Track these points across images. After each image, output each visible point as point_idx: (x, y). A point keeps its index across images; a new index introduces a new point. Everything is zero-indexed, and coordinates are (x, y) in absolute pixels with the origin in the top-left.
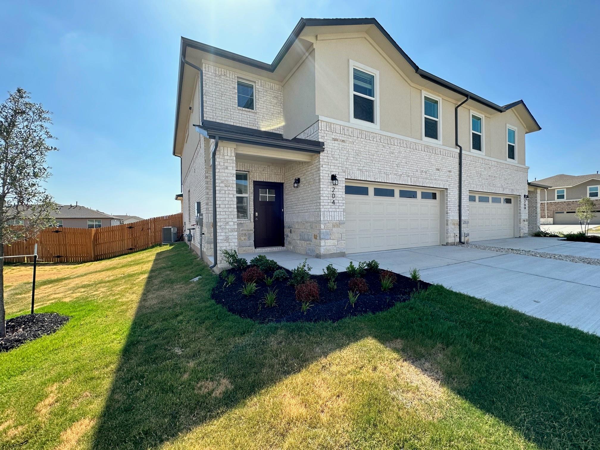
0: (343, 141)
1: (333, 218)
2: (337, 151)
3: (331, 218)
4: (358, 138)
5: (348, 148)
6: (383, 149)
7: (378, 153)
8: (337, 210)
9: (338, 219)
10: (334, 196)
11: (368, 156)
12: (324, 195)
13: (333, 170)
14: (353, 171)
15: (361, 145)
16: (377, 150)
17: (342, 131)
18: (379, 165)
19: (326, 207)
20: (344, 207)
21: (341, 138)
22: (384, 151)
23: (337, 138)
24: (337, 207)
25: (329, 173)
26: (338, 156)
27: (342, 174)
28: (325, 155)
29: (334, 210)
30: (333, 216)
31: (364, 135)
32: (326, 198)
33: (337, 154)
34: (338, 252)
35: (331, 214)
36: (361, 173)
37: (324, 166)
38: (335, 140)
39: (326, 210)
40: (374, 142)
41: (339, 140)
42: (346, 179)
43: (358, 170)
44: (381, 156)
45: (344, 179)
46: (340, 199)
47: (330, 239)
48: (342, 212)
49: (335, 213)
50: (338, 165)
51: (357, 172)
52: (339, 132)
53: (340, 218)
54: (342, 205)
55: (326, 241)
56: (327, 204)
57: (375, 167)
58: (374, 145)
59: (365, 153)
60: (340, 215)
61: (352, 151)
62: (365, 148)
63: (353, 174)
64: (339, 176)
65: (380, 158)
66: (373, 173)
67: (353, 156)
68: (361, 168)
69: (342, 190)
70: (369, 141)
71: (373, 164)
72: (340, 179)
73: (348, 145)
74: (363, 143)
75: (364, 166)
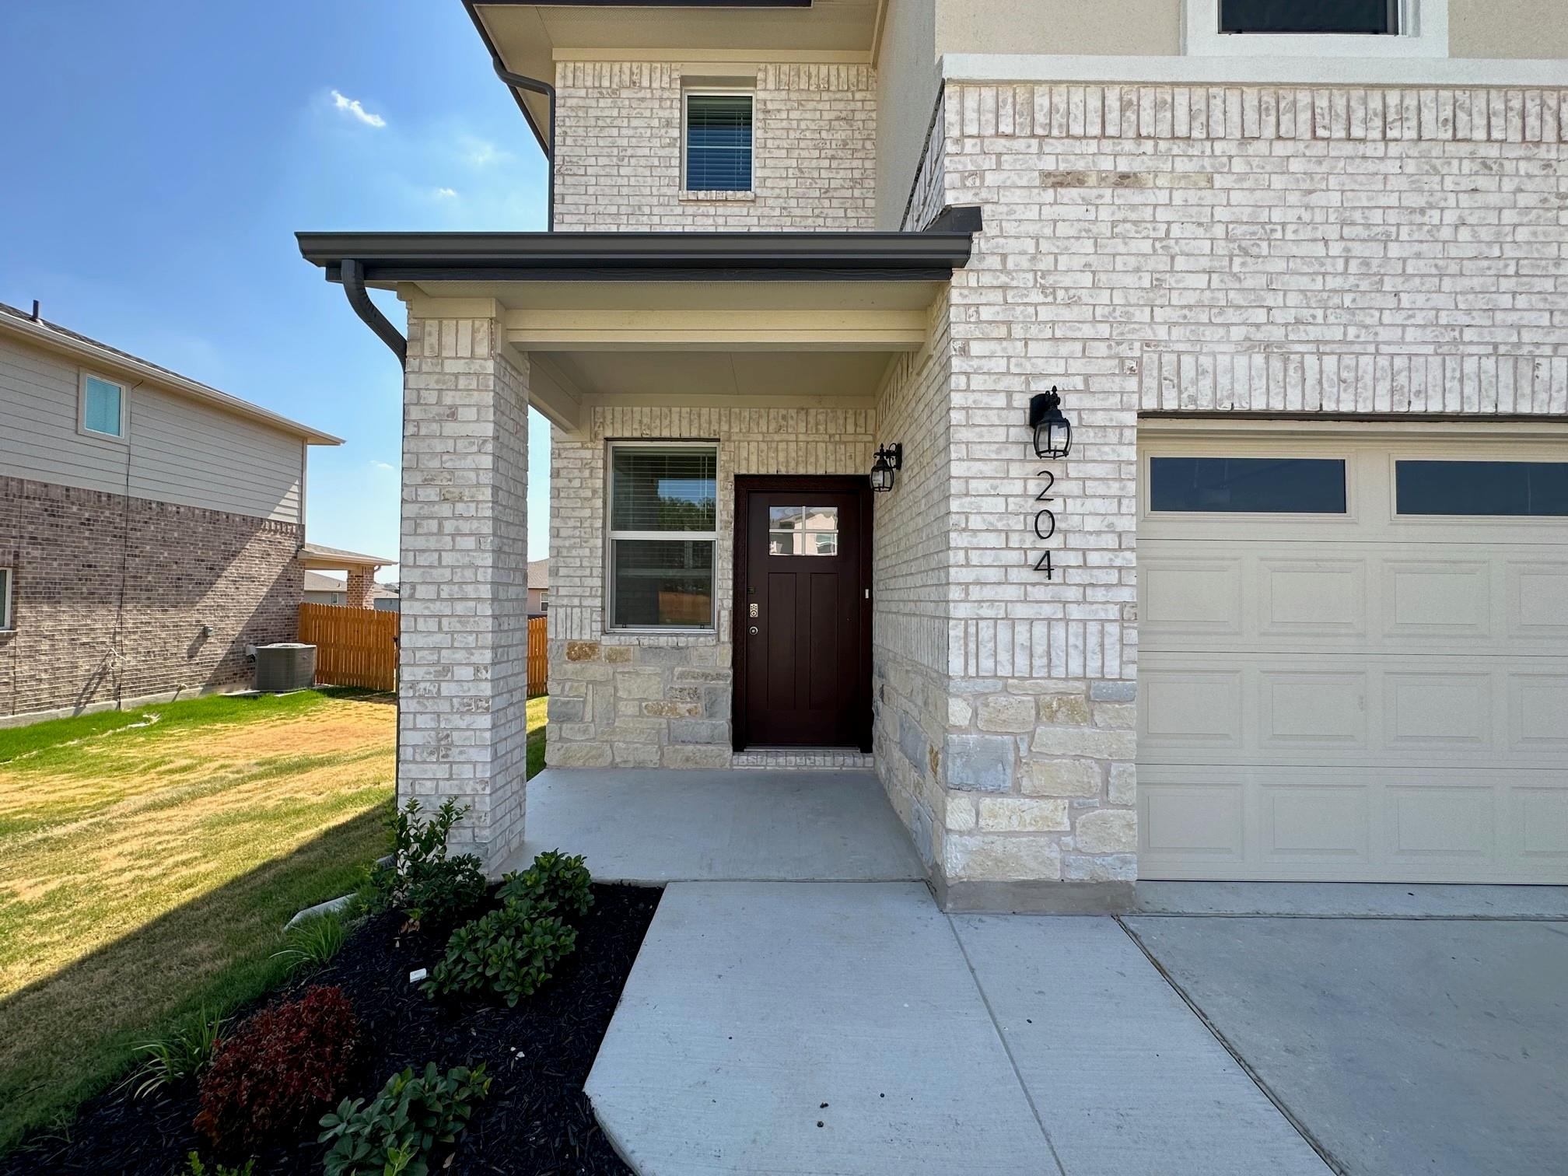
0: (1124, 180)
1: (1040, 662)
2: (1075, 246)
3: (1022, 661)
4: (1245, 140)
5: (1162, 215)
6: (1481, 182)
7: (1434, 216)
8: (1075, 612)
9: (1075, 668)
10: (1044, 524)
11: (1336, 249)
12: (975, 522)
13: (1041, 365)
14: (1206, 361)
15: (1278, 182)
16: (1419, 201)
17: (1113, 116)
18: (1439, 300)
19: (988, 593)
20: (1126, 595)
21: (1106, 164)
22: (1494, 199)
23: (1080, 165)
24: (1072, 594)
25: (1017, 384)
26: (1087, 279)
27: (1116, 384)
28: (987, 279)
29: (1047, 610)
30: (1040, 649)
31: (1304, 117)
32: (993, 540)
33: (1078, 262)
34: (1074, 876)
35: (1022, 636)
36: (1276, 364)
37: (976, 348)
38: (1060, 181)
39: (986, 612)
40: (1394, 149)
41: (1092, 180)
42: (1143, 415)
43: (1249, 346)
44: (1464, 234)
45: (1131, 418)
46: (1092, 542)
47: (1017, 790)
48: (1113, 629)
49: (1059, 631)
50: (1087, 331)
51: (1241, 362)
52: (1095, 130)
53: (1094, 664)
54: (1113, 577)
55: (986, 802)
56: (993, 575)
57: (1399, 318)
58: (1392, 167)
59: (1306, 233)
60: (1093, 641)
61: (1200, 232)
62: (1315, 199)
63: (1206, 383)
64: (1087, 402)
65: (1453, 252)
66: (1383, 362)
67: (1205, 263)
68: (1278, 334)
69: (1114, 488)
70: (1349, 149)
71: (1379, 301)
72: (1099, 419)
73: (1163, 197)
74: (1295, 166)
75: (1298, 322)
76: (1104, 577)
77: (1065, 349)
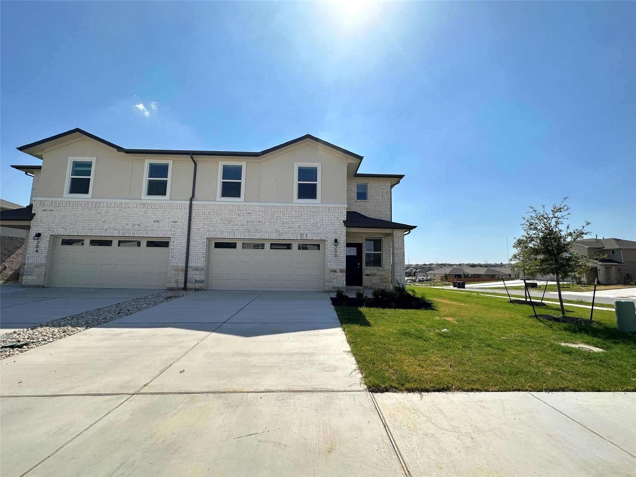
0: (51, 210)
1: (35, 261)
2: (45, 217)
3: (33, 261)
4: (64, 207)
6: (89, 211)
7: (84, 215)
8: (40, 256)
9: (39, 262)
10: (37, 247)
11: (73, 218)
12: (30, 246)
13: (40, 230)
14: (57, 230)
16: (82, 213)
17: (50, 204)
18: (83, 223)
19: (31, 254)
20: (46, 254)
21: (49, 209)
22: (90, 213)
23: (47, 209)
24: (40, 254)
26: (46, 221)
27: (48, 232)
28: (35, 221)
29: (37, 256)
30: (35, 260)
32: (33, 248)
33: (45, 219)
34: (36, 284)
35: (34, 259)
36: (65, 230)
37: (33, 228)
38: (44, 211)
39: (30, 256)
41: (48, 211)
43: (62, 228)
44: (87, 217)
45: (49, 235)
46: (43, 249)
47: (31, 275)
48: (44, 258)
49: (38, 258)
50: (45, 226)
51: (61, 230)
52: (48, 205)
53: (41, 262)
54: (45, 252)
55: (28, 276)
56: (31, 252)
57: (79, 225)
58: (80, 209)
59: (70, 216)
60: (41, 259)
61: (59, 216)
62: (71, 213)
63: (57, 232)
64: (44, 234)
65: (85, 218)
66: (76, 230)
67: (59, 219)
68: (65, 227)
69: (46, 243)
70: (75, 208)
71: (77, 223)
72: (45, 236)
73: (55, 212)
74: (70, 209)
75: (68, 225)
76: (43, 252)
77: (43, 228)
